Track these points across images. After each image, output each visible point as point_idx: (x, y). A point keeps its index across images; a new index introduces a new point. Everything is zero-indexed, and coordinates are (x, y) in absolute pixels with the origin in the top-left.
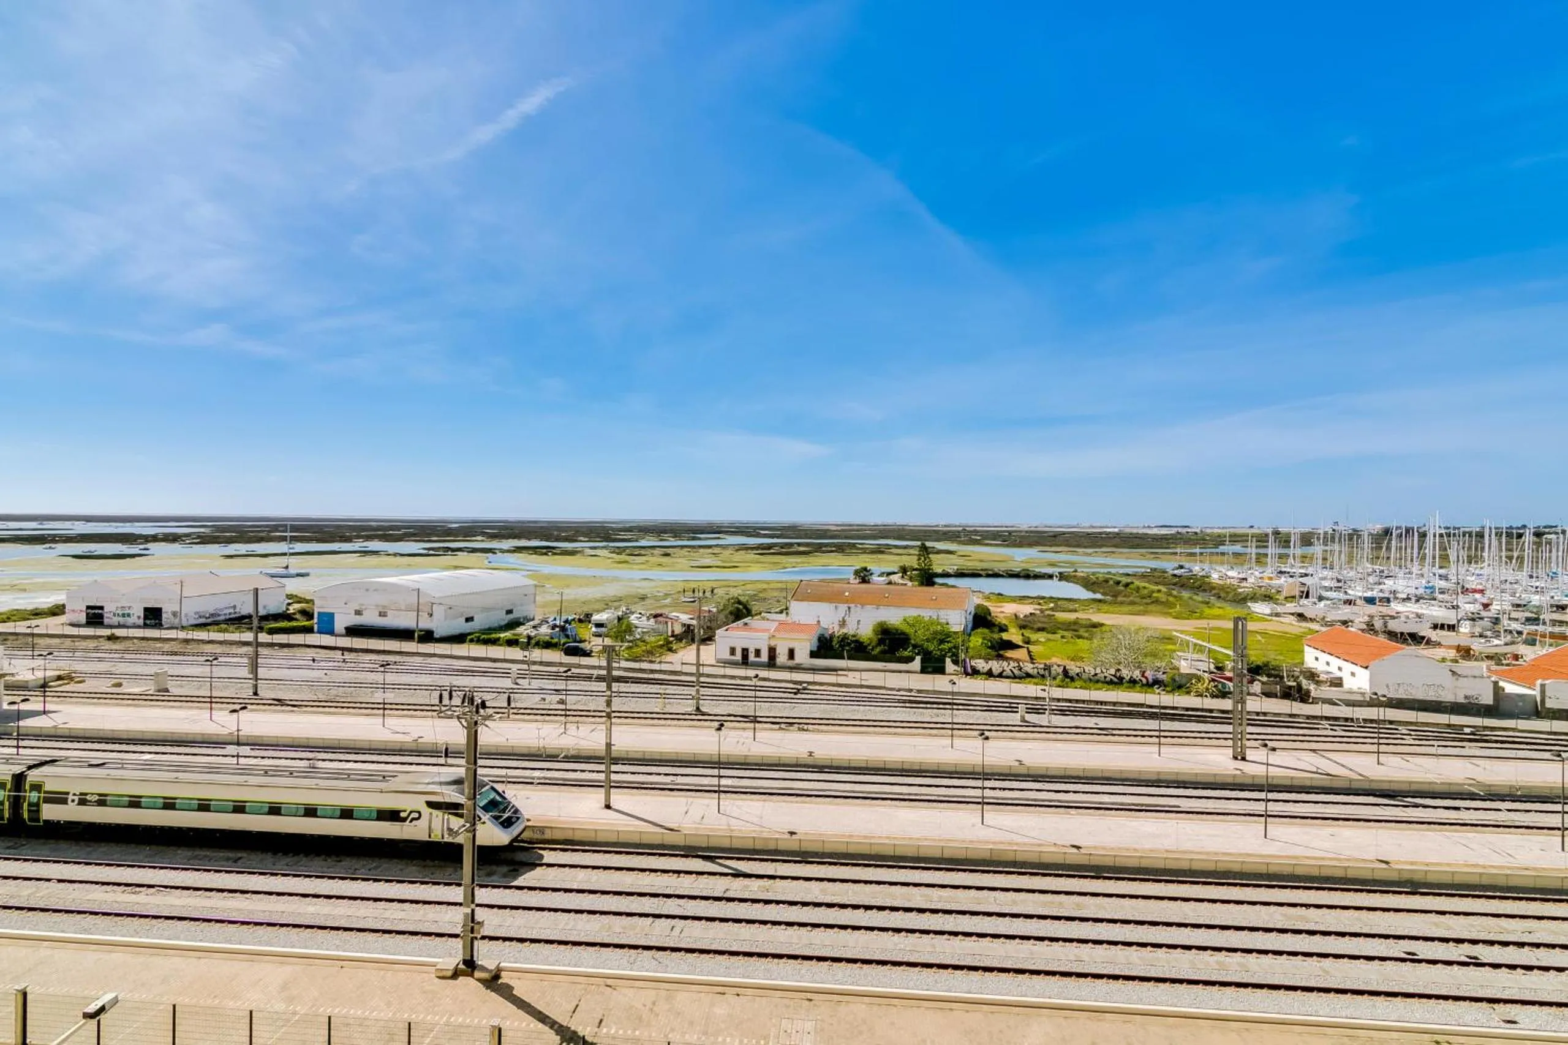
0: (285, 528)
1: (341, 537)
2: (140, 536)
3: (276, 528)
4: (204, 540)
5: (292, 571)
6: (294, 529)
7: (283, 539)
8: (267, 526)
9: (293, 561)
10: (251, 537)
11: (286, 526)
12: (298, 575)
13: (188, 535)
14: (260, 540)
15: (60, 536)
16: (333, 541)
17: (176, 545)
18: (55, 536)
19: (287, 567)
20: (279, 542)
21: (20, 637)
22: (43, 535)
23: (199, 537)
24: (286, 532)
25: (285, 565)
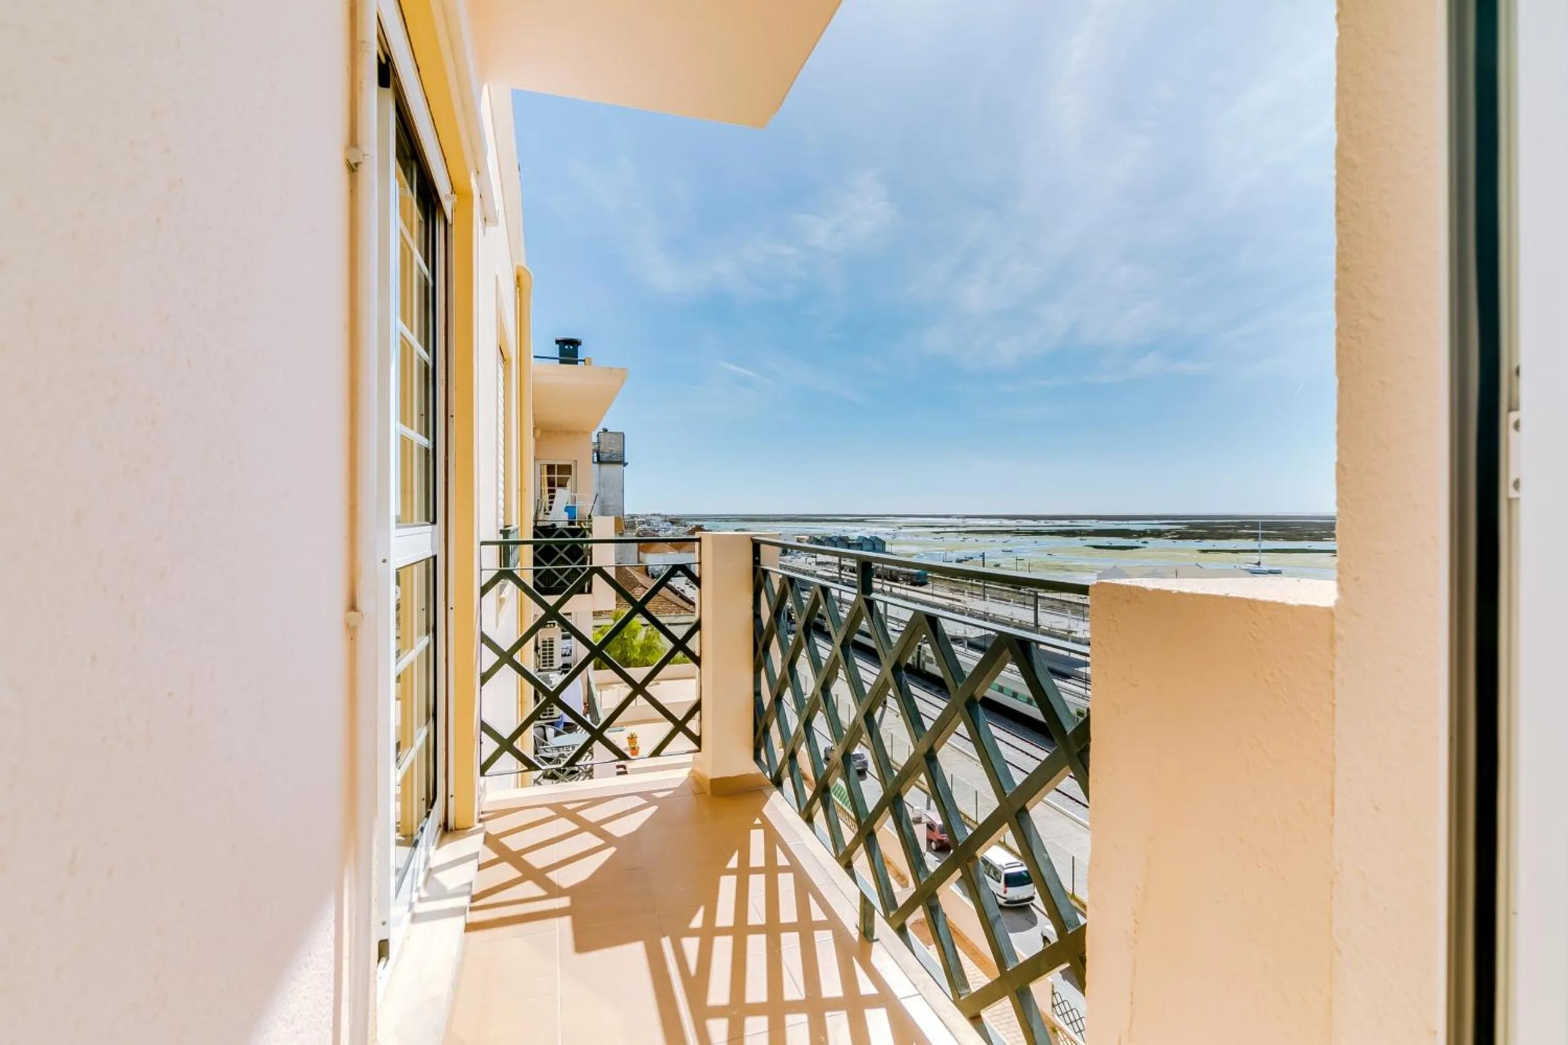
0: (1255, 526)
1: (1310, 535)
2: (1134, 532)
3: (1242, 526)
4: (1182, 536)
5: (1263, 568)
6: (1265, 526)
7: (1255, 537)
8: (1232, 524)
9: (1265, 558)
10: (1220, 534)
11: (1257, 523)
12: (1271, 572)
13: (1169, 531)
14: (1229, 537)
15: (1085, 531)
16: (1301, 540)
17: (1161, 540)
18: (1081, 531)
19: (1259, 564)
20: (1247, 539)
21: (1072, 605)
22: (1074, 530)
23: (1177, 533)
24: (1258, 529)
25: (1256, 562)
